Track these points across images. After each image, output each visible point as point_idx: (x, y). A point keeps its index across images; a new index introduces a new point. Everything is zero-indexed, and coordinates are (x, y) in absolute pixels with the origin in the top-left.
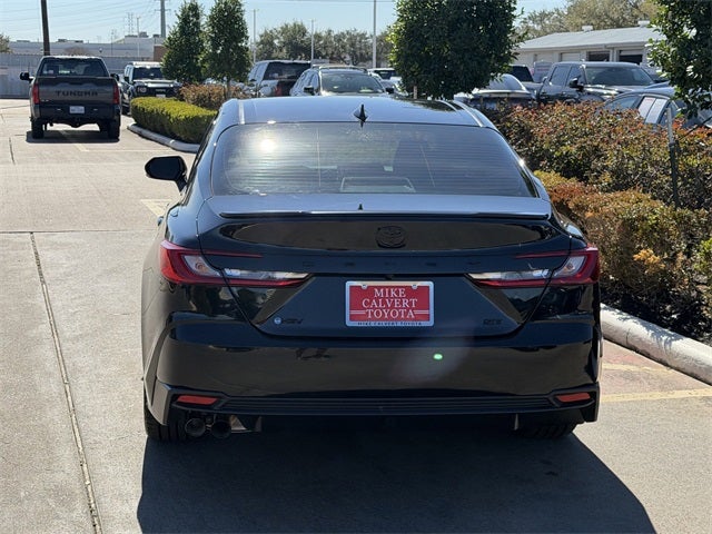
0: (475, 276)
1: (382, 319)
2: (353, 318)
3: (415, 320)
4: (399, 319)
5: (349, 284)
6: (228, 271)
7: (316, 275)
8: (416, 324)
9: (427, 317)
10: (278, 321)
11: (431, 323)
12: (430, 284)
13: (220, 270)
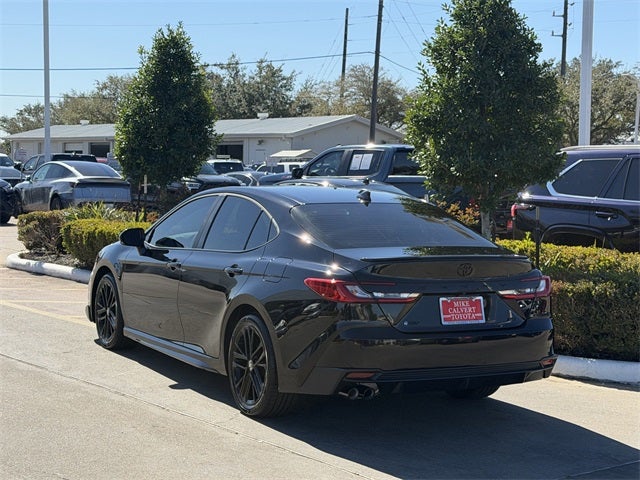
0: (501, 293)
1: (460, 320)
2: (445, 319)
3: (476, 319)
4: (468, 319)
5: (441, 299)
6: (375, 294)
7: (424, 294)
8: (477, 322)
9: (481, 318)
10: (406, 324)
11: (483, 321)
12: (481, 298)
13: (371, 293)
